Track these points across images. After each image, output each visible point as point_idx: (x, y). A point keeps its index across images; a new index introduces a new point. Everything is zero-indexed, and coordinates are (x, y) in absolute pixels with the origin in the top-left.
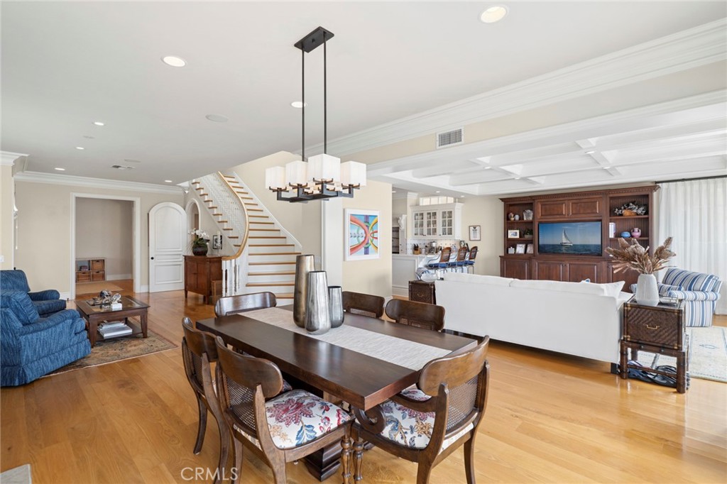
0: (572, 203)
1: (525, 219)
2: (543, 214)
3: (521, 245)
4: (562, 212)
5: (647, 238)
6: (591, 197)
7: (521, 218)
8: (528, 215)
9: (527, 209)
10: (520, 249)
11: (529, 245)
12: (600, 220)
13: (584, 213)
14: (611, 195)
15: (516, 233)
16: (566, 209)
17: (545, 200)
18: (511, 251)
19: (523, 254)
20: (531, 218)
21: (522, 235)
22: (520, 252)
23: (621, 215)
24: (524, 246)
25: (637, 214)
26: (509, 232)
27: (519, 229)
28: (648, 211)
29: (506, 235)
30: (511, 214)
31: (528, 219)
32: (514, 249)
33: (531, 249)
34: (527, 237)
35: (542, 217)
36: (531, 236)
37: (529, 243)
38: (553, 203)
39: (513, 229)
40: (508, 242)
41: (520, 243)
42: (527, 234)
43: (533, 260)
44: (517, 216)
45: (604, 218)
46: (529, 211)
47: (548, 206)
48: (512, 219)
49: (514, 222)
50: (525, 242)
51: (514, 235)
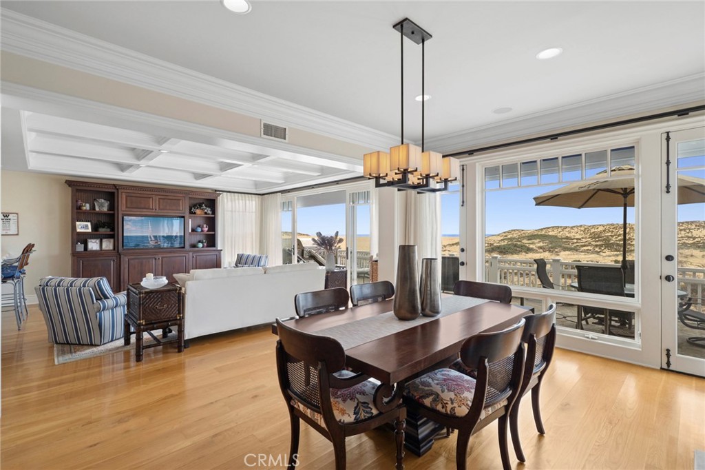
0: (159, 199)
1: (97, 209)
2: (129, 206)
3: (93, 240)
4: (149, 206)
5: (213, 233)
6: (175, 195)
7: (93, 208)
8: (101, 205)
9: (99, 198)
10: (93, 245)
11: (104, 240)
12: (183, 217)
13: (170, 210)
14: (190, 196)
15: (87, 226)
16: (153, 203)
17: (131, 191)
18: (80, 247)
19: (98, 251)
20: (105, 209)
21: (95, 228)
22: (94, 249)
23: (195, 213)
24: (98, 241)
25: (206, 213)
26: (78, 223)
27: (91, 222)
28: (214, 212)
29: (74, 227)
30: (80, 202)
31: (102, 209)
32: (83, 245)
33: (108, 245)
34: (102, 231)
35: (127, 209)
36: (109, 230)
37: (106, 238)
38: (138, 195)
39: (82, 221)
40: (75, 237)
41: (92, 238)
42: (103, 227)
43: (122, 256)
44: (88, 205)
45: (187, 214)
46: (103, 201)
47: (133, 198)
48: (84, 208)
49: (85, 212)
50: (101, 238)
51: (84, 227)
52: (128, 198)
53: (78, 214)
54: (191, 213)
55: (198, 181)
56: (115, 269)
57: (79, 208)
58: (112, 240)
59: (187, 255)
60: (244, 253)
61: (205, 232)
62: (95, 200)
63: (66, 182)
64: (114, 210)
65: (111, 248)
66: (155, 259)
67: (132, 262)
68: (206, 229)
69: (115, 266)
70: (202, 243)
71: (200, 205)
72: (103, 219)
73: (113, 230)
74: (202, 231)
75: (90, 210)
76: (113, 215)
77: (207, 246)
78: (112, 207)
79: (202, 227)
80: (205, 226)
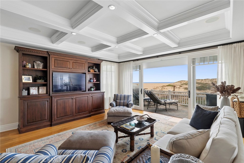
0: (73, 62)
1: (36, 67)
2: (56, 66)
3: (34, 88)
4: (68, 66)
5: (99, 82)
6: (81, 60)
7: (33, 67)
8: (38, 65)
9: (37, 61)
10: (34, 91)
11: (40, 88)
12: (85, 73)
13: (78, 69)
14: (89, 61)
16: (70, 65)
17: (57, 57)
18: (25, 93)
19: (37, 95)
20: (41, 67)
21: (35, 80)
22: (34, 93)
23: (90, 72)
24: (37, 88)
25: (95, 72)
26: (23, 77)
27: (32, 75)
28: (99, 71)
29: (20, 79)
30: (25, 62)
31: (38, 68)
32: (27, 91)
33: (42, 90)
34: (39, 81)
35: (55, 68)
36: (43, 81)
37: (41, 86)
38: (61, 59)
39: (26, 75)
40: (22, 86)
41: (33, 87)
42: (40, 79)
43: (53, 98)
44: (30, 65)
45: (87, 72)
46: (39, 62)
47: (59, 61)
48: (28, 66)
49: (28, 69)
50: (38, 86)
51: (27, 79)
52: (56, 61)
53: (23, 70)
54: (89, 71)
55: (94, 53)
56: (49, 107)
57: (24, 66)
58: (45, 88)
59: (88, 95)
60: (125, 94)
61: (95, 82)
62: (34, 62)
63: (15, 49)
64: (47, 68)
65: (45, 92)
66: (72, 99)
67: (59, 101)
68: (95, 80)
69: (49, 105)
70: (93, 88)
71: (93, 67)
72: (39, 74)
73: (46, 81)
74: (93, 81)
75: (31, 68)
76: (47, 71)
77: (96, 90)
78: (45, 66)
79: (93, 79)
80: (94, 78)
